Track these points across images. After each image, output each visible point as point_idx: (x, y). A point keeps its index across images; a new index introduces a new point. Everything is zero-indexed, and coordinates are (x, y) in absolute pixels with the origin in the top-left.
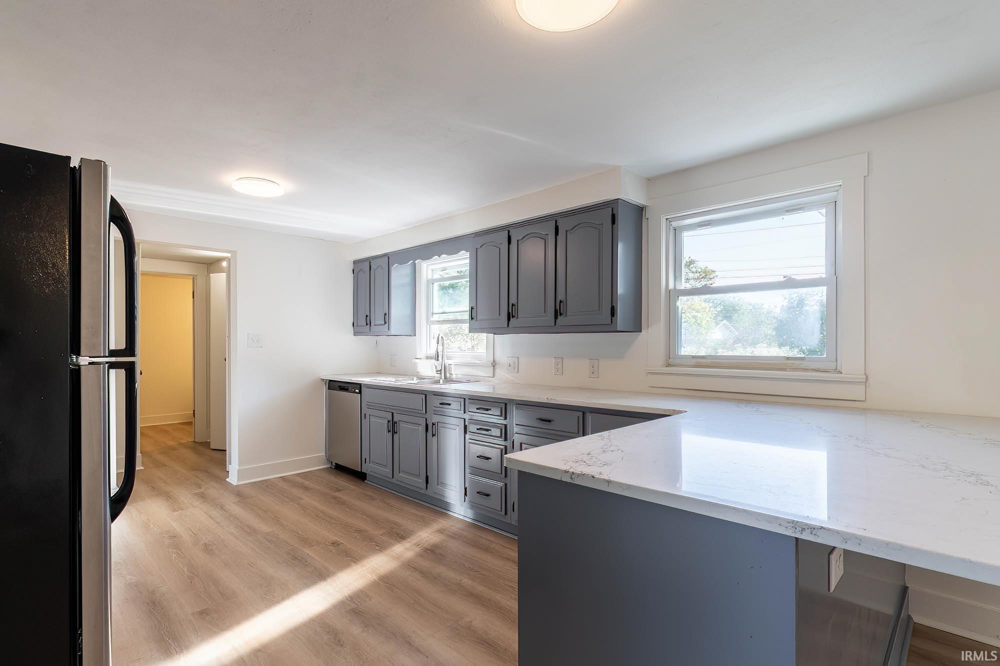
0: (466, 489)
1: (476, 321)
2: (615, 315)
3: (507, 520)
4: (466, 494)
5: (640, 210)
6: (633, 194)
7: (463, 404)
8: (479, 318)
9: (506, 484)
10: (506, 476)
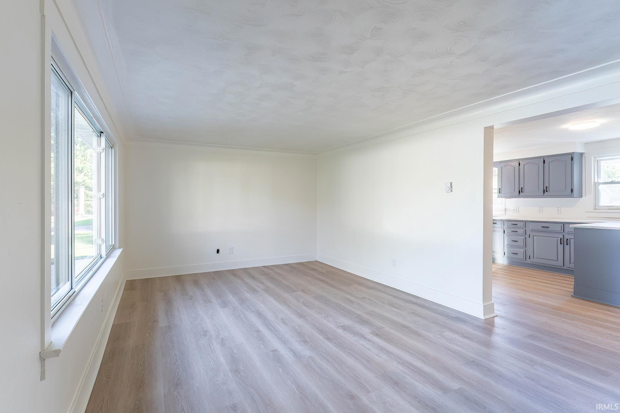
0: (505, 253)
1: (502, 193)
2: (573, 191)
3: (526, 262)
4: (504, 255)
5: (582, 154)
6: (579, 150)
7: (503, 223)
8: (503, 192)
9: (526, 250)
10: (526, 247)
